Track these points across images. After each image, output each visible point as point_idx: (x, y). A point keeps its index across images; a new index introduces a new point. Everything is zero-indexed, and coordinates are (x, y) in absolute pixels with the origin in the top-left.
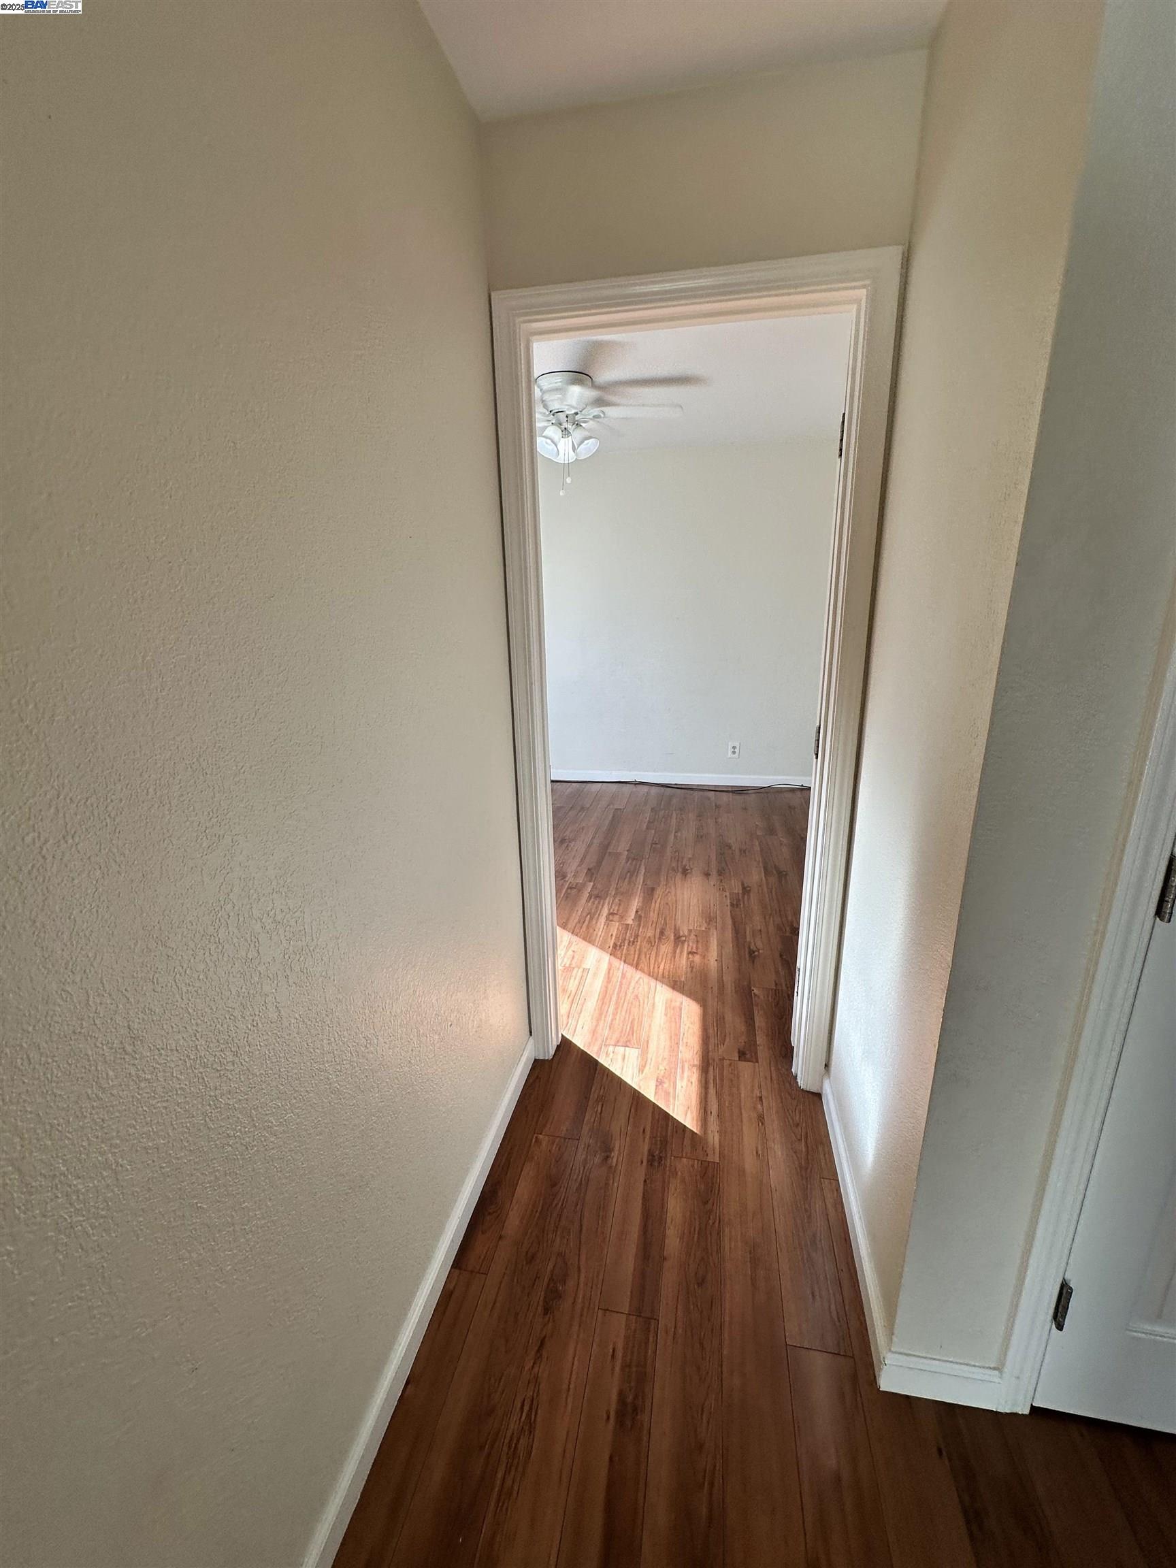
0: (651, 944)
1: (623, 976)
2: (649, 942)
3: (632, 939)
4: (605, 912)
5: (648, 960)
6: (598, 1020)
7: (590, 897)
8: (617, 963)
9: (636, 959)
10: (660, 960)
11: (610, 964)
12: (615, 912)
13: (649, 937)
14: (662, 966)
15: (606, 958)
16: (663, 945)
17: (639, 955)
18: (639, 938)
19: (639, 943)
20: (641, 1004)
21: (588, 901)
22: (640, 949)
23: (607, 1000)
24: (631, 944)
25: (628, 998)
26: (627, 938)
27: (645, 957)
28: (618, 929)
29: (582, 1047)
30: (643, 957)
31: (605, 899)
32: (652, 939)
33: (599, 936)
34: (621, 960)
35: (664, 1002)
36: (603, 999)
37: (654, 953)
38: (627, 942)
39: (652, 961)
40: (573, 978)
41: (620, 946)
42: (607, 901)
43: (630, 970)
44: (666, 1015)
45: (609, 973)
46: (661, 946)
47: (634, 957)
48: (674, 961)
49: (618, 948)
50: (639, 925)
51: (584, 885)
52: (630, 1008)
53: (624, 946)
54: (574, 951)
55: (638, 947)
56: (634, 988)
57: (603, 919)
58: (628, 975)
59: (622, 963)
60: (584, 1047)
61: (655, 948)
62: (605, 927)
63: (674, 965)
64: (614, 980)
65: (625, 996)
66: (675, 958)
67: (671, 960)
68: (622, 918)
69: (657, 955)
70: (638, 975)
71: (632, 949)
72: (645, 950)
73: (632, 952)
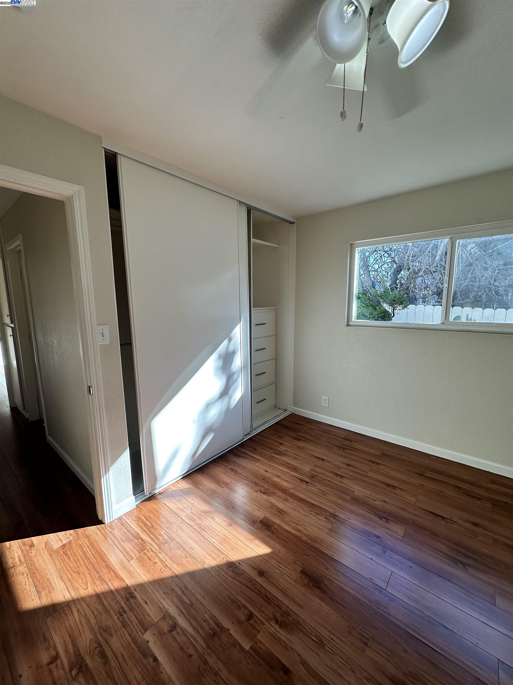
0: (103, 630)
1: (101, 579)
2: (106, 630)
3: (125, 616)
4: (182, 622)
5: (92, 608)
6: (91, 543)
7: (218, 624)
8: (115, 585)
9: (104, 600)
10: (82, 618)
11: (121, 579)
12: (174, 633)
13: (111, 635)
14: (76, 614)
15: (129, 582)
16: (91, 640)
17: (104, 606)
18: (120, 624)
19: (115, 618)
20: (72, 572)
21: (213, 617)
22: (109, 613)
23: (97, 556)
24: (121, 610)
25: (84, 567)
26: (131, 613)
27: (97, 609)
28: (148, 615)
29: (88, 528)
30: (100, 608)
31: (203, 639)
32: (108, 637)
33: (155, 591)
34: (116, 590)
35: (55, 588)
36: (100, 554)
37: (93, 621)
38: (126, 608)
39: (88, 612)
40: (133, 549)
41: (128, 600)
42: (199, 639)
43: (100, 588)
44: (48, 579)
45: (114, 571)
46: (92, 637)
47: (107, 601)
48: (68, 631)
49: (128, 596)
50: (134, 640)
51: (250, 636)
52: (77, 563)
53: (125, 603)
54: (155, 563)
55: (112, 613)
56: (85, 577)
57: (173, 611)
58: (98, 582)
59: (113, 589)
60: (87, 529)
61: (96, 628)
62: (161, 605)
63: (66, 626)
64: (105, 571)
65: (87, 567)
66: (70, 636)
67: (72, 630)
68: (160, 633)
69: (88, 621)
70: (90, 591)
71: (116, 607)
72: (104, 616)
73: (113, 604)
